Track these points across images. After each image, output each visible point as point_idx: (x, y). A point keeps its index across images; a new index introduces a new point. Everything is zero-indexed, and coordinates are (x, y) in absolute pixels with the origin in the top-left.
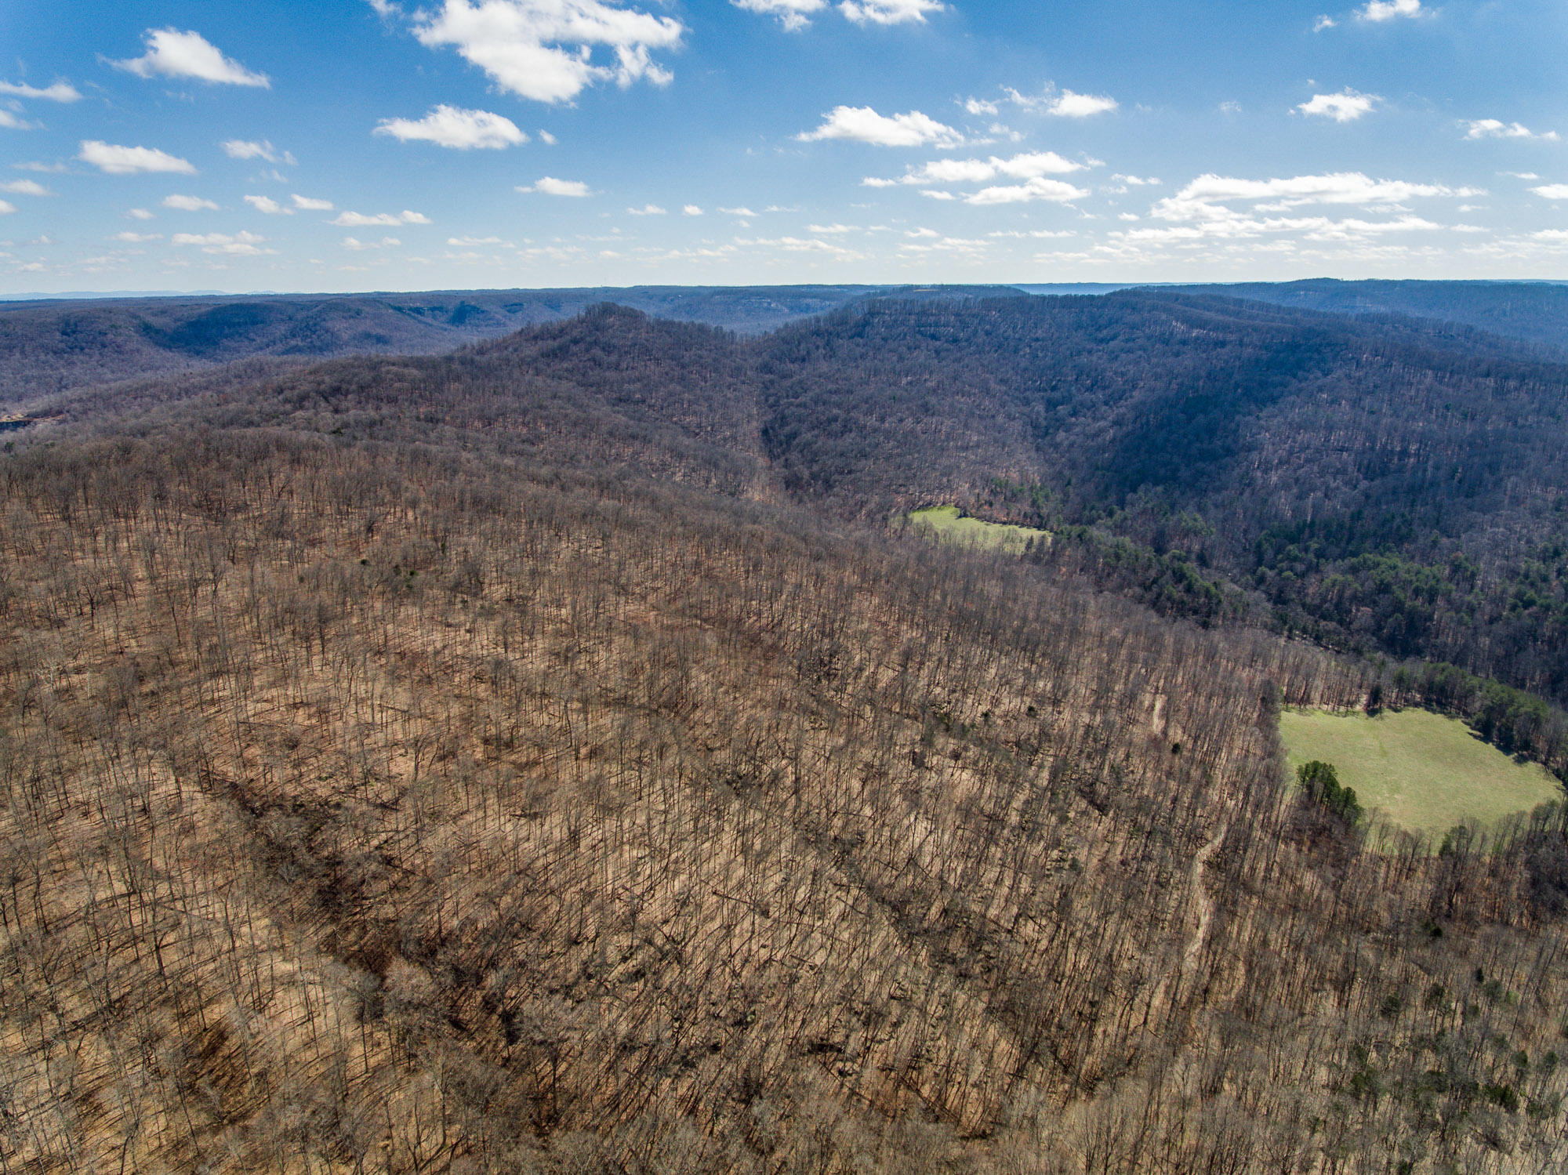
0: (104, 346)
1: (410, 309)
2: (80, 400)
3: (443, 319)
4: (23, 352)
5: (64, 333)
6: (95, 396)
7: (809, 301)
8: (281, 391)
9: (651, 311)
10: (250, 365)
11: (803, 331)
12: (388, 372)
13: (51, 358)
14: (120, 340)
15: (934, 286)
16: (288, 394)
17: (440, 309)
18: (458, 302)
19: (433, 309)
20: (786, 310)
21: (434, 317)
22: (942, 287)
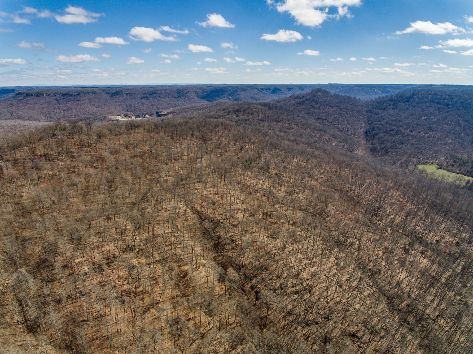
0: (186, 96)
1: (261, 89)
2: (179, 110)
3: (269, 92)
4: (168, 97)
5: (178, 93)
6: (182, 109)
7: (389, 89)
8: (224, 110)
9: (332, 92)
10: (218, 103)
11: (385, 99)
12: (252, 106)
13: (174, 99)
14: (189, 95)
15: (441, 85)
16: (226, 111)
17: (269, 89)
18: (274, 87)
19: (267, 89)
20: (380, 92)
21: (267, 91)
22: (445, 85)
